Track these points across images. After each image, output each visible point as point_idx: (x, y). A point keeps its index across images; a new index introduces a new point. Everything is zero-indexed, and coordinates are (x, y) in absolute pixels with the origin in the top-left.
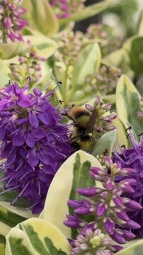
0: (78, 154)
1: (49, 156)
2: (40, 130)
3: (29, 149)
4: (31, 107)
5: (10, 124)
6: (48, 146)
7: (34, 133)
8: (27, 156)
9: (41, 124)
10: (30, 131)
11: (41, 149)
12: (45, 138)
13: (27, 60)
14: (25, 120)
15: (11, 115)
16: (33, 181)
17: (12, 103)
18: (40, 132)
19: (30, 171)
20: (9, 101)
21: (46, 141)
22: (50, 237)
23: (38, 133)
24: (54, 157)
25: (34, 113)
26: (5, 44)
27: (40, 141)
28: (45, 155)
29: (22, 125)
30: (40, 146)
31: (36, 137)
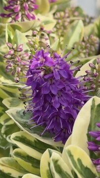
0: (94, 99)
1: (67, 101)
2: (61, 82)
3: (53, 95)
4: (54, 66)
5: (39, 78)
6: (66, 93)
7: (57, 84)
8: (52, 101)
9: (62, 78)
10: (54, 83)
11: (62, 96)
12: (64, 88)
13: (37, 32)
14: (51, 75)
15: (40, 72)
16: (55, 119)
17: (41, 64)
18: (61, 84)
19: (54, 111)
20: (39, 62)
21: (65, 90)
22: (81, 158)
23: (59, 84)
24: (70, 101)
25: (56, 70)
26: (23, 22)
27: (61, 90)
28: (65, 100)
29: (48, 79)
30: (61, 93)
31: (58, 87)
